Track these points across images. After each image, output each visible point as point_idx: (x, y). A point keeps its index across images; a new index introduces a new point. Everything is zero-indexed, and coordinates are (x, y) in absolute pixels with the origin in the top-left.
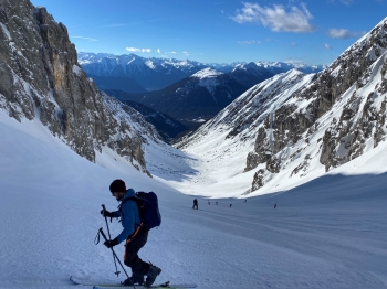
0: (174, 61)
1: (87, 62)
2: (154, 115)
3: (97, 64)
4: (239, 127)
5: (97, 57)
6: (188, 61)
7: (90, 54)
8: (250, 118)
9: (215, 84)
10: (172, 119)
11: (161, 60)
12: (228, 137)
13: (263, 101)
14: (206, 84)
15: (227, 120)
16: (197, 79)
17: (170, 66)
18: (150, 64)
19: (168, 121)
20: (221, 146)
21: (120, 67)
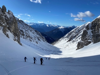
0: (53, 25)
1: (32, 24)
2: (46, 37)
3: (34, 25)
4: (71, 38)
5: (34, 23)
6: (57, 25)
7: (33, 23)
8: (75, 36)
9: (64, 30)
10: (51, 38)
11: (50, 25)
12: (68, 42)
13: (79, 31)
14: (61, 30)
15: (67, 37)
16: (59, 29)
17: (52, 26)
18: (47, 26)
19: (50, 39)
20: (65, 44)
21: (40, 26)
